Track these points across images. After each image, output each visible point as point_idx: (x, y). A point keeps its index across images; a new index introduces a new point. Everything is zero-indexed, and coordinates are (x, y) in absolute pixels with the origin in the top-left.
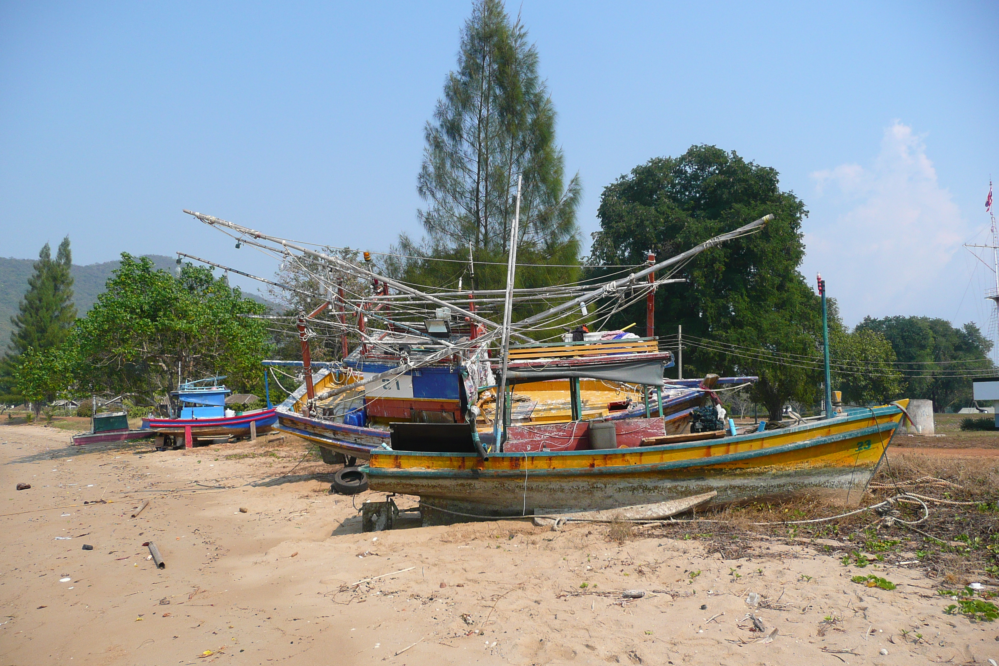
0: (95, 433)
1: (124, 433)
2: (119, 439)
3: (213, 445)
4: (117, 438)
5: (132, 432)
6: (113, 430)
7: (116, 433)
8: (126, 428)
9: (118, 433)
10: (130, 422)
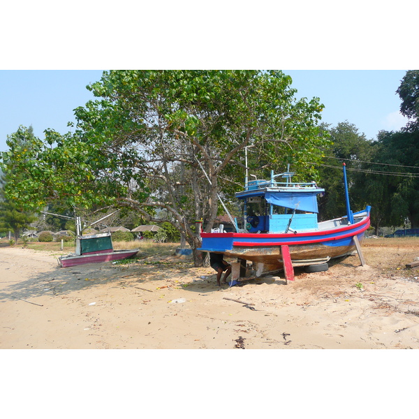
0: (81, 254)
1: (108, 254)
2: (104, 260)
3: (311, 274)
4: (102, 259)
5: (115, 253)
6: (98, 251)
7: (101, 254)
8: (111, 249)
9: (104, 254)
10: (114, 243)
